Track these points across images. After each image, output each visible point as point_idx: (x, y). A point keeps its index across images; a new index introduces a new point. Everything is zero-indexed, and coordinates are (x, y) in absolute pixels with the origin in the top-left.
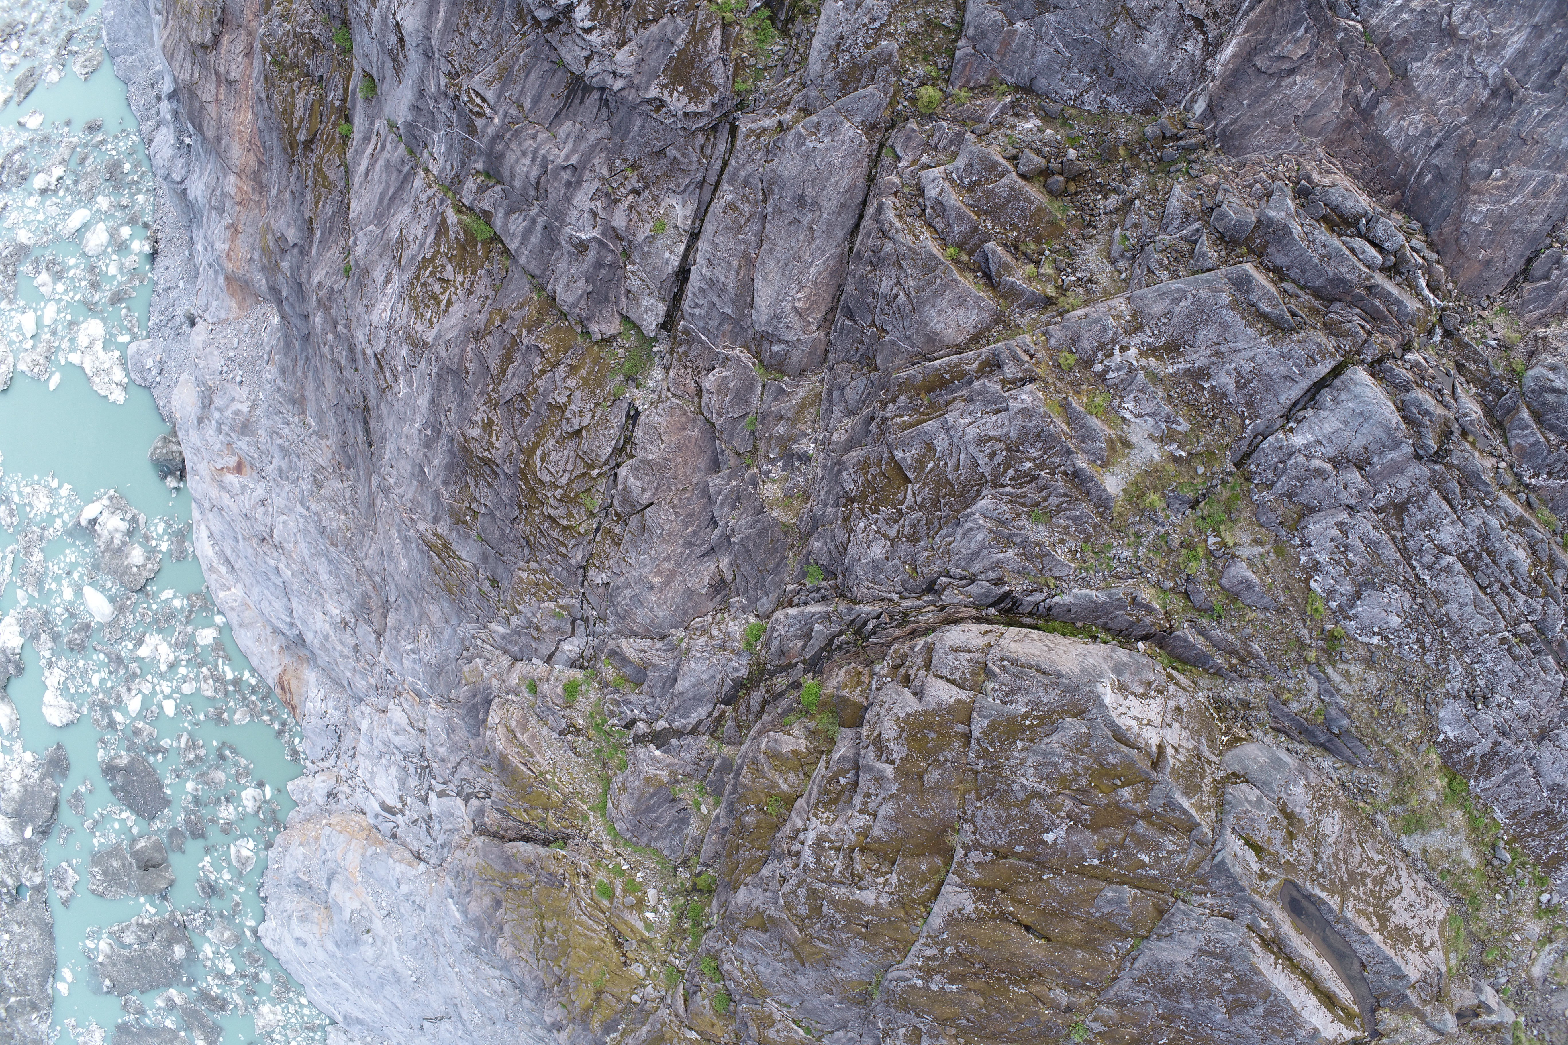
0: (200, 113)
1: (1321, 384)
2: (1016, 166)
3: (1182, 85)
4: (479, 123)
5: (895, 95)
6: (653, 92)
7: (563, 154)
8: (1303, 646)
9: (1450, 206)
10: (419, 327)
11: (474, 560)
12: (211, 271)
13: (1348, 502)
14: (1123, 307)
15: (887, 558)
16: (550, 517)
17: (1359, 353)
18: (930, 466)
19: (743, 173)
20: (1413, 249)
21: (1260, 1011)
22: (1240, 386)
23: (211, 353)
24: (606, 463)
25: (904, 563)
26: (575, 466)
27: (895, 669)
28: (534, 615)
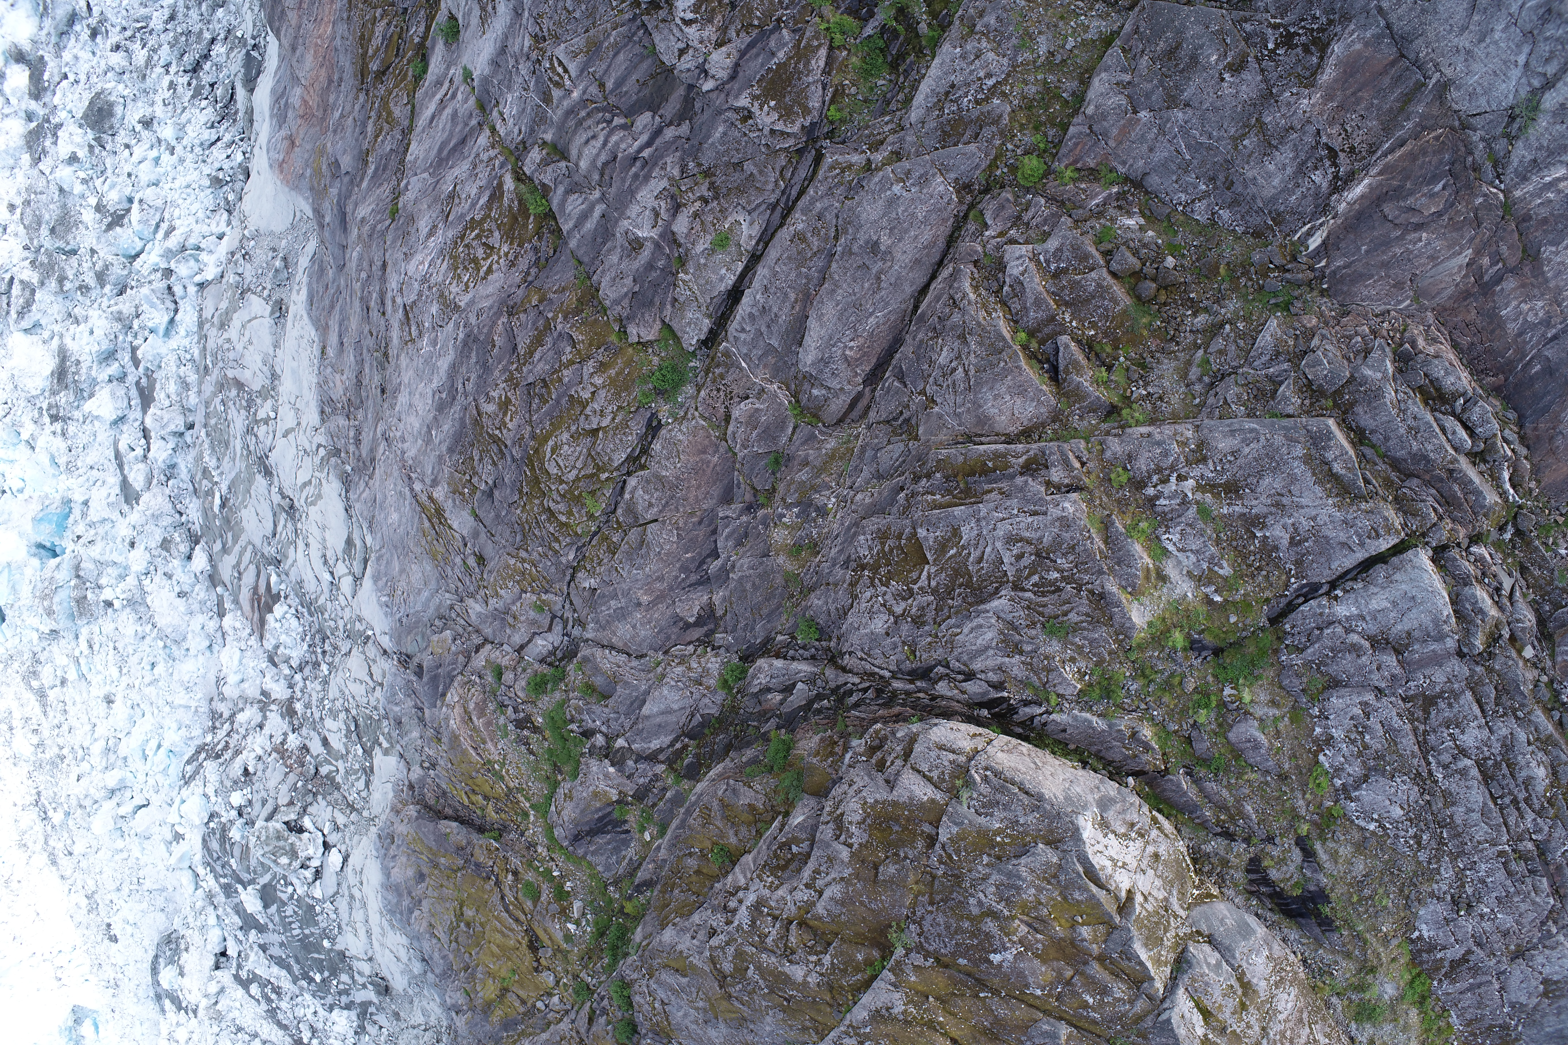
3: (1301, 215)
4: (556, 93)
5: (996, 159)
6: (743, 101)
7: (637, 144)
8: (1296, 818)
9: (1552, 402)
10: (454, 289)
11: (465, 533)
13: (1377, 684)
14: (1190, 434)
15: (887, 634)
17: (1424, 535)
18: (952, 552)
19: (819, 205)
20: (1505, 440)
22: (1293, 543)
24: (617, 469)
25: (904, 643)
26: (585, 465)
27: (872, 750)
28: (514, 603)
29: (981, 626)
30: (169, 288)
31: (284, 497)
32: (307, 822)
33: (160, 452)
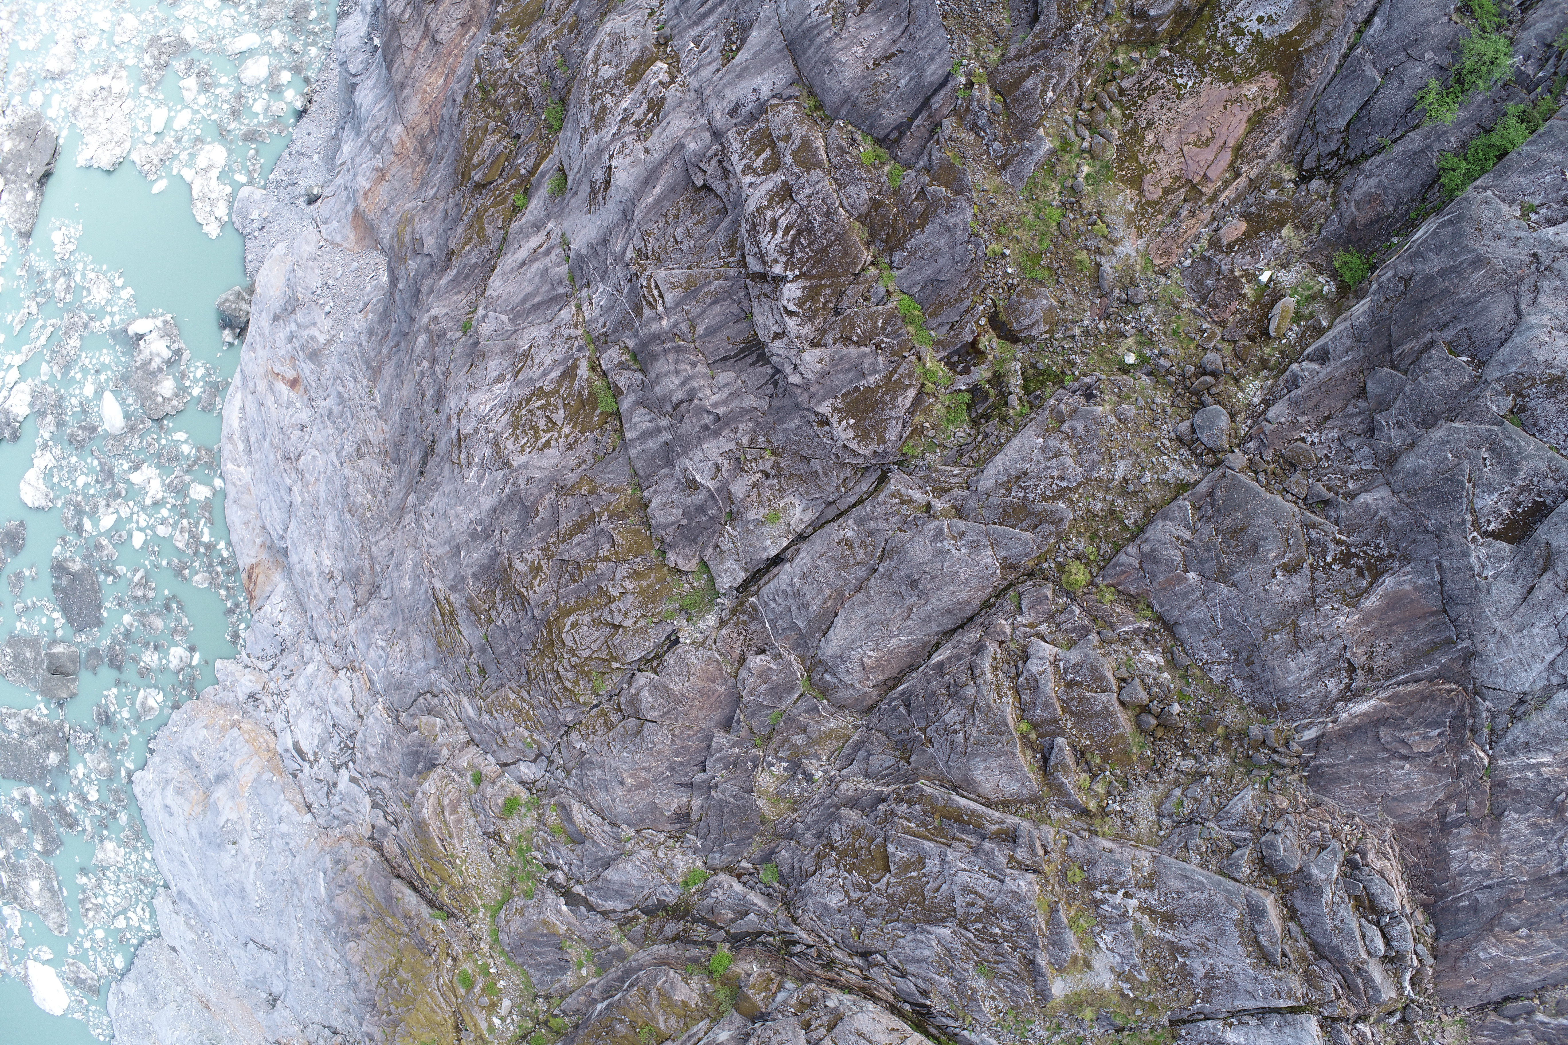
0: (395, 52)
1: (1276, 1011)
2: (1121, 688)
3: (1304, 711)
4: (648, 311)
5: (1047, 553)
6: (825, 408)
7: (714, 398)
9: (1469, 933)
10: (510, 445)
12: (344, 193)
14: (1146, 863)
16: (558, 672)
17: (1320, 1007)
18: (913, 874)
19: (872, 524)
20: (1416, 953)
22: (1207, 977)
23: (313, 269)
24: (629, 664)
25: (852, 924)
26: (599, 650)
27: (802, 1005)
28: (505, 730)
29: (922, 942)
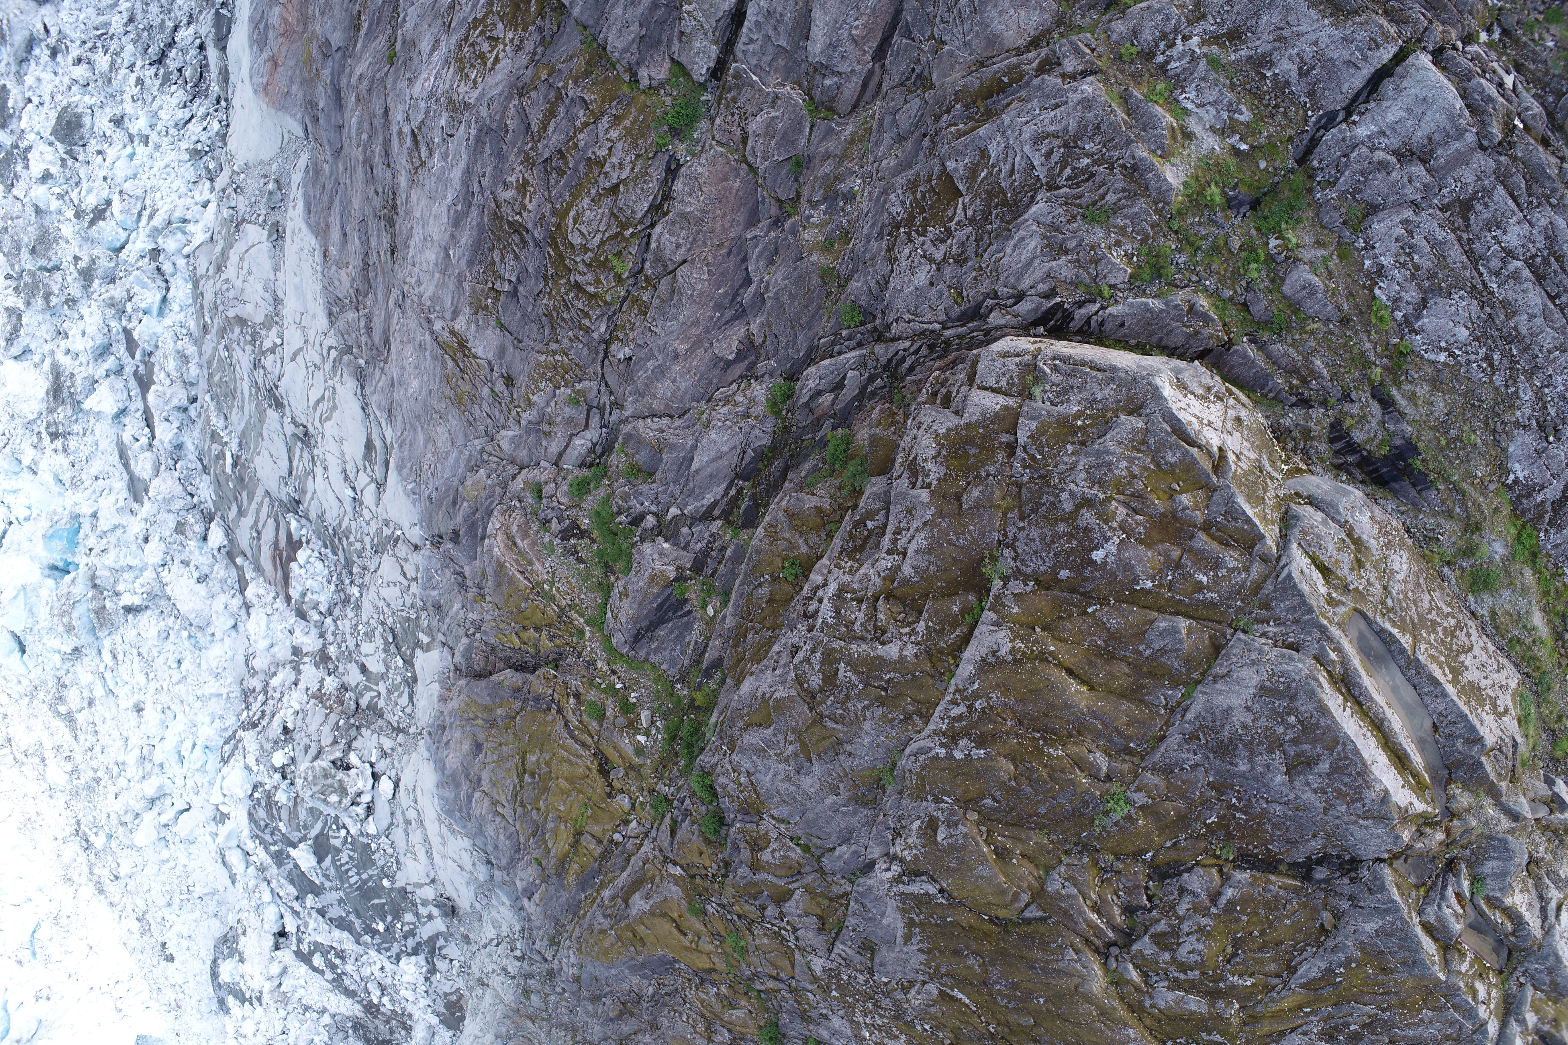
1: (1384, 73)
8: (1366, 364)
11: (490, 356)
13: (1412, 197)
15: (932, 284)
16: (577, 285)
17: (1419, 40)
21: (1324, 766)
22: (1302, 74)
24: (641, 222)
25: (949, 287)
26: (608, 226)
27: (935, 394)
28: (548, 405)
29: (1023, 239)
30: (158, 269)
31: (296, 425)
32: (353, 759)
33: (165, 433)
